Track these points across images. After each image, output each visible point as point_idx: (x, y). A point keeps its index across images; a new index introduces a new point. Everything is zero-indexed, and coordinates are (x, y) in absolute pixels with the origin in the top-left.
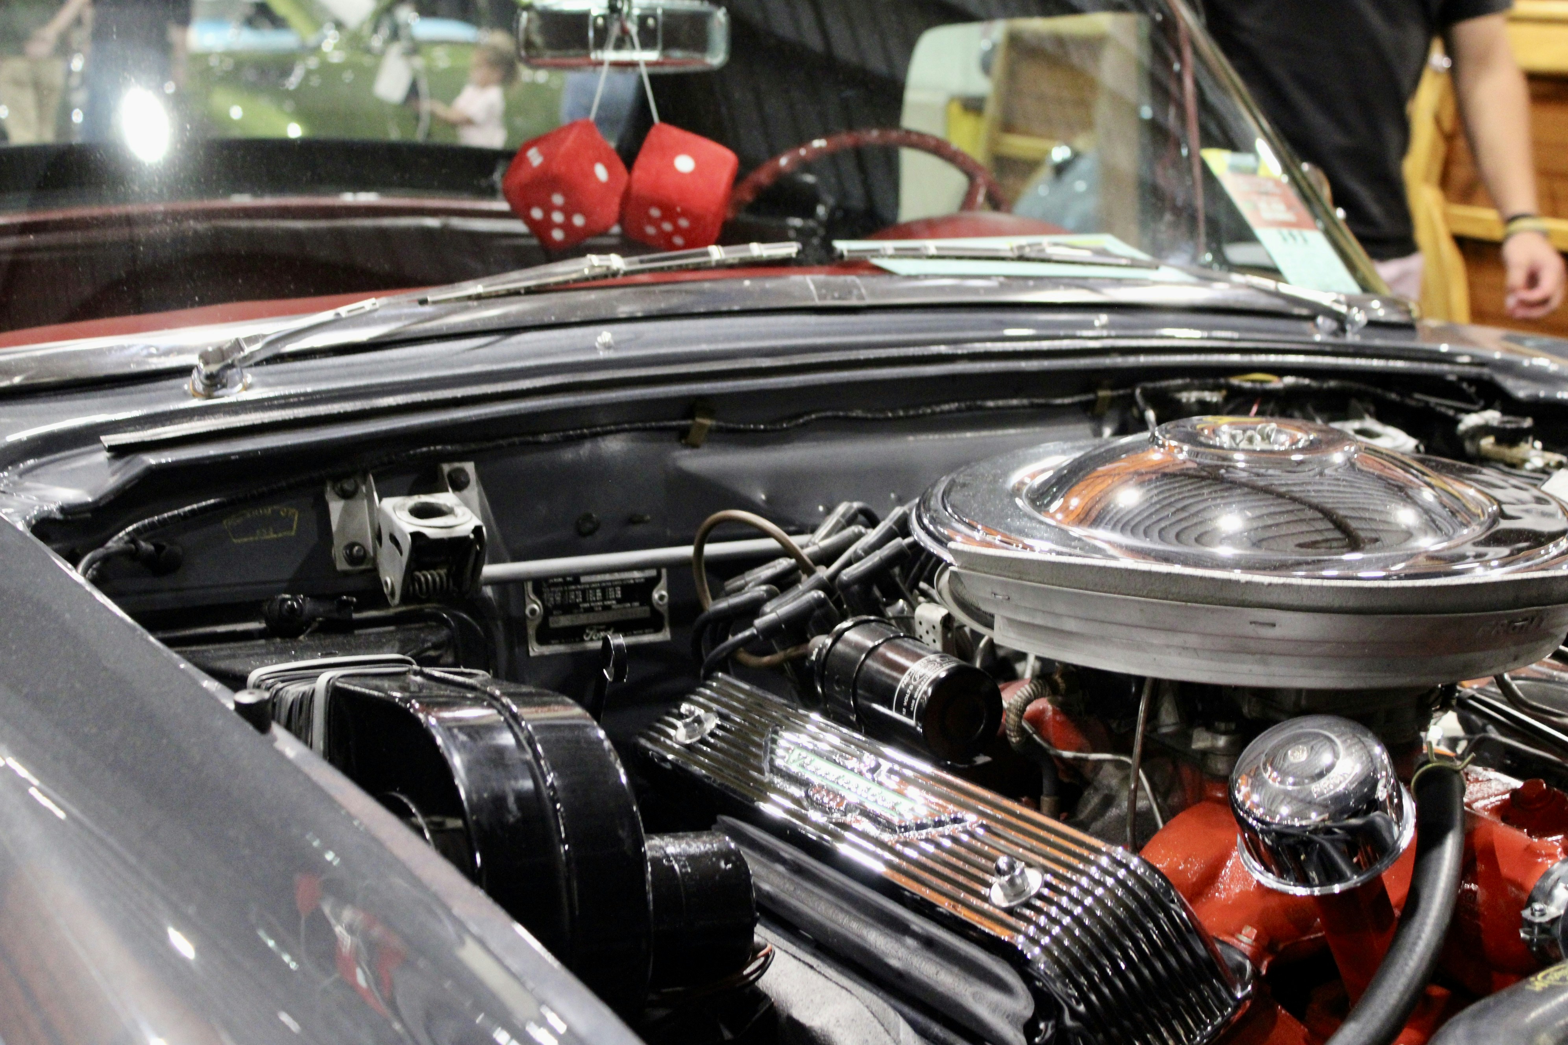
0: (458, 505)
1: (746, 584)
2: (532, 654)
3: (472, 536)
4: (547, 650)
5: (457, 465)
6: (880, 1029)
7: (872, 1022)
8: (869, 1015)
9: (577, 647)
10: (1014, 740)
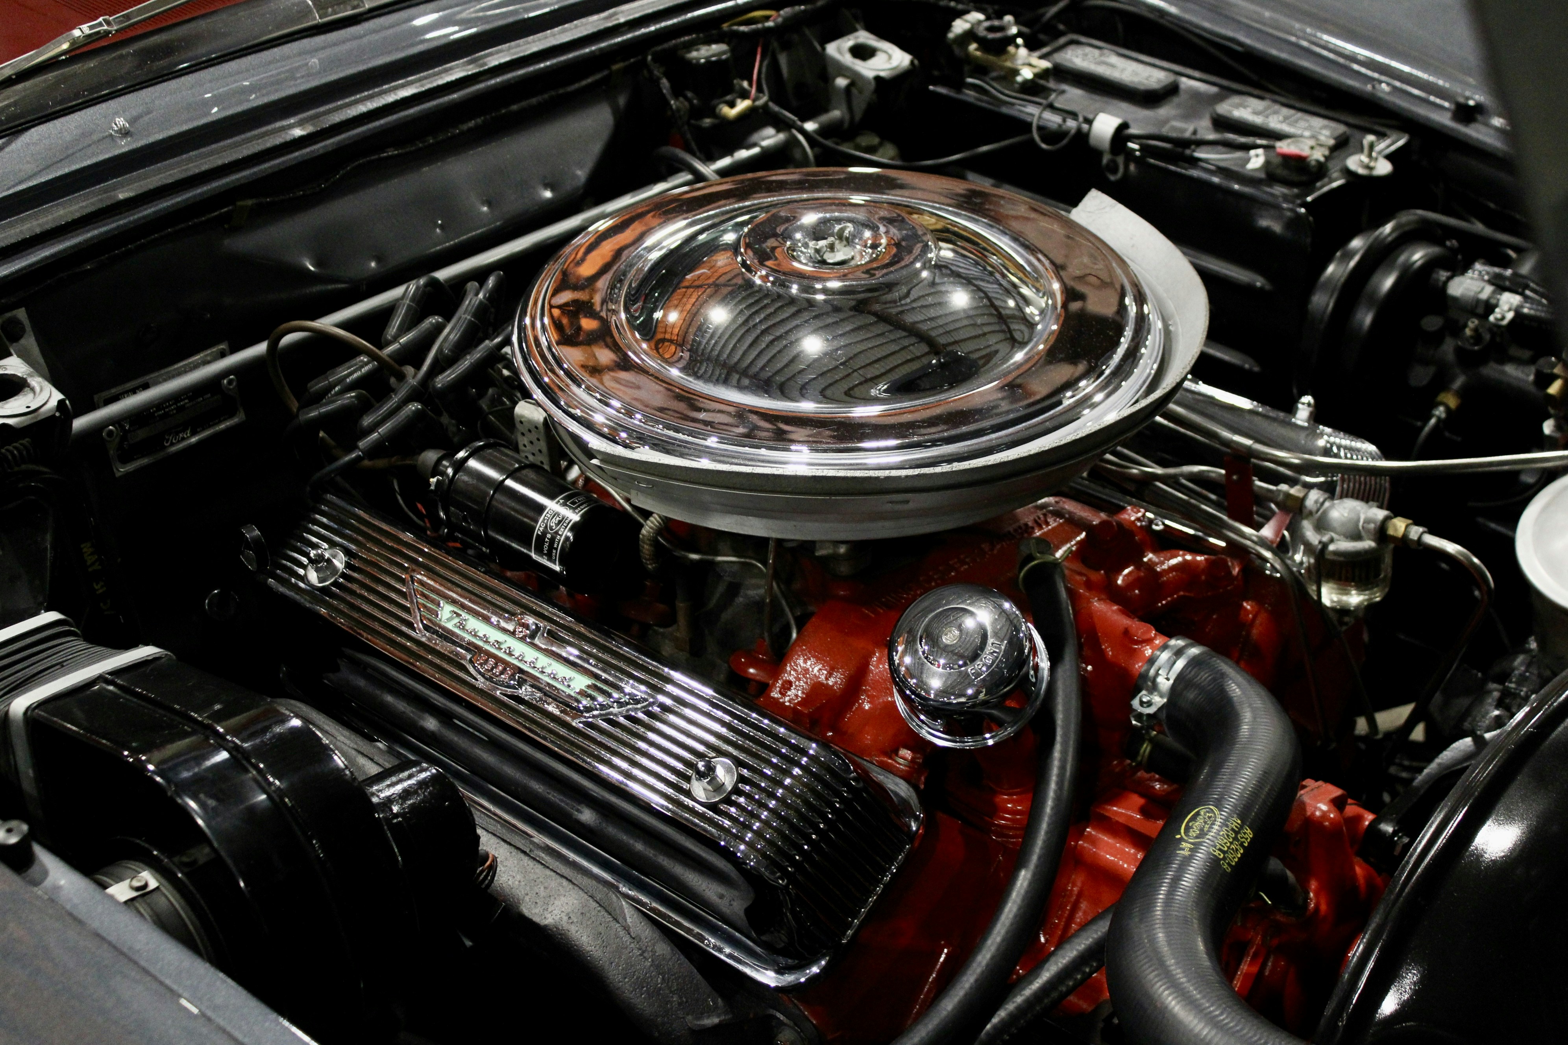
0: (30, 375)
1: (332, 387)
2: (118, 475)
3: (57, 414)
4: (130, 467)
5: (8, 315)
6: (609, 918)
7: (599, 911)
8: (595, 905)
9: (160, 455)
10: (650, 567)
